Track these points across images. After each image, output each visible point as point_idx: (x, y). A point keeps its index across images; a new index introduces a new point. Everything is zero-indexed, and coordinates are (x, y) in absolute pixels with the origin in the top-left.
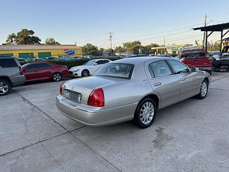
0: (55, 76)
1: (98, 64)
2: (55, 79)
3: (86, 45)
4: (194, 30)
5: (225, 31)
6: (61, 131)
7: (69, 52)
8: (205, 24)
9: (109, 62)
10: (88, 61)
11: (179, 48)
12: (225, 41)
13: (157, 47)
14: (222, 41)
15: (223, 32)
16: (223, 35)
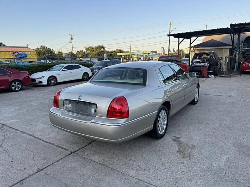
0: (13, 84)
1: (67, 70)
2: (13, 88)
3: (39, 48)
4: (168, 36)
5: (193, 39)
6: (62, 152)
7: (20, 56)
8: (170, 31)
9: (80, 67)
10: (53, 66)
11: (144, 55)
12: (194, 48)
13: (122, 52)
14: (190, 48)
15: (191, 40)
16: (191, 43)
